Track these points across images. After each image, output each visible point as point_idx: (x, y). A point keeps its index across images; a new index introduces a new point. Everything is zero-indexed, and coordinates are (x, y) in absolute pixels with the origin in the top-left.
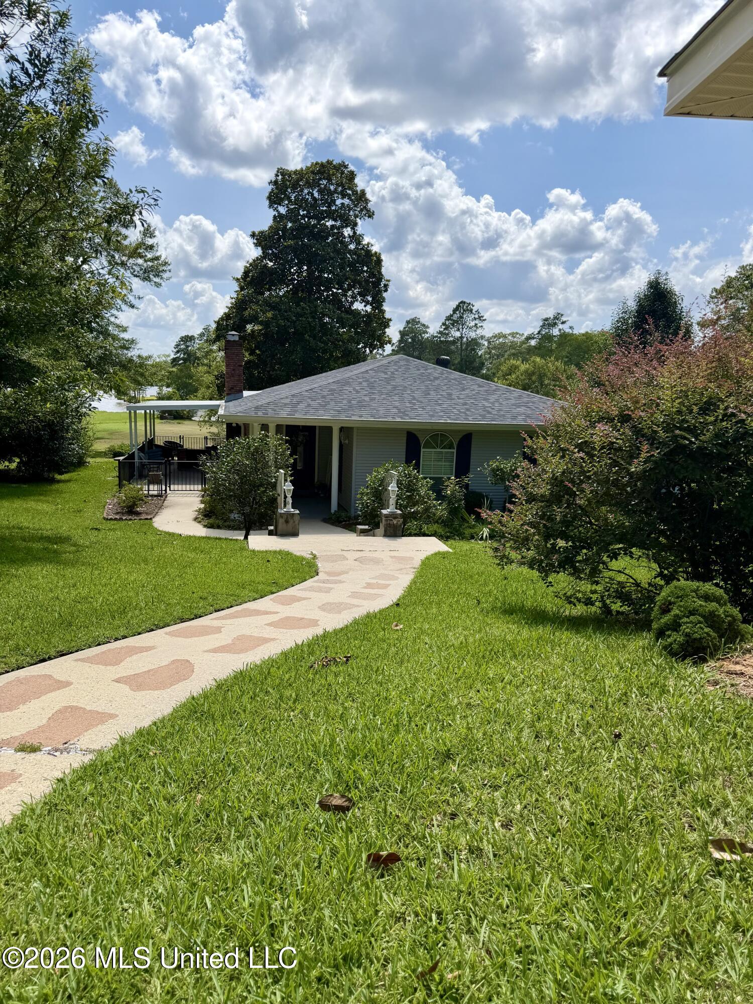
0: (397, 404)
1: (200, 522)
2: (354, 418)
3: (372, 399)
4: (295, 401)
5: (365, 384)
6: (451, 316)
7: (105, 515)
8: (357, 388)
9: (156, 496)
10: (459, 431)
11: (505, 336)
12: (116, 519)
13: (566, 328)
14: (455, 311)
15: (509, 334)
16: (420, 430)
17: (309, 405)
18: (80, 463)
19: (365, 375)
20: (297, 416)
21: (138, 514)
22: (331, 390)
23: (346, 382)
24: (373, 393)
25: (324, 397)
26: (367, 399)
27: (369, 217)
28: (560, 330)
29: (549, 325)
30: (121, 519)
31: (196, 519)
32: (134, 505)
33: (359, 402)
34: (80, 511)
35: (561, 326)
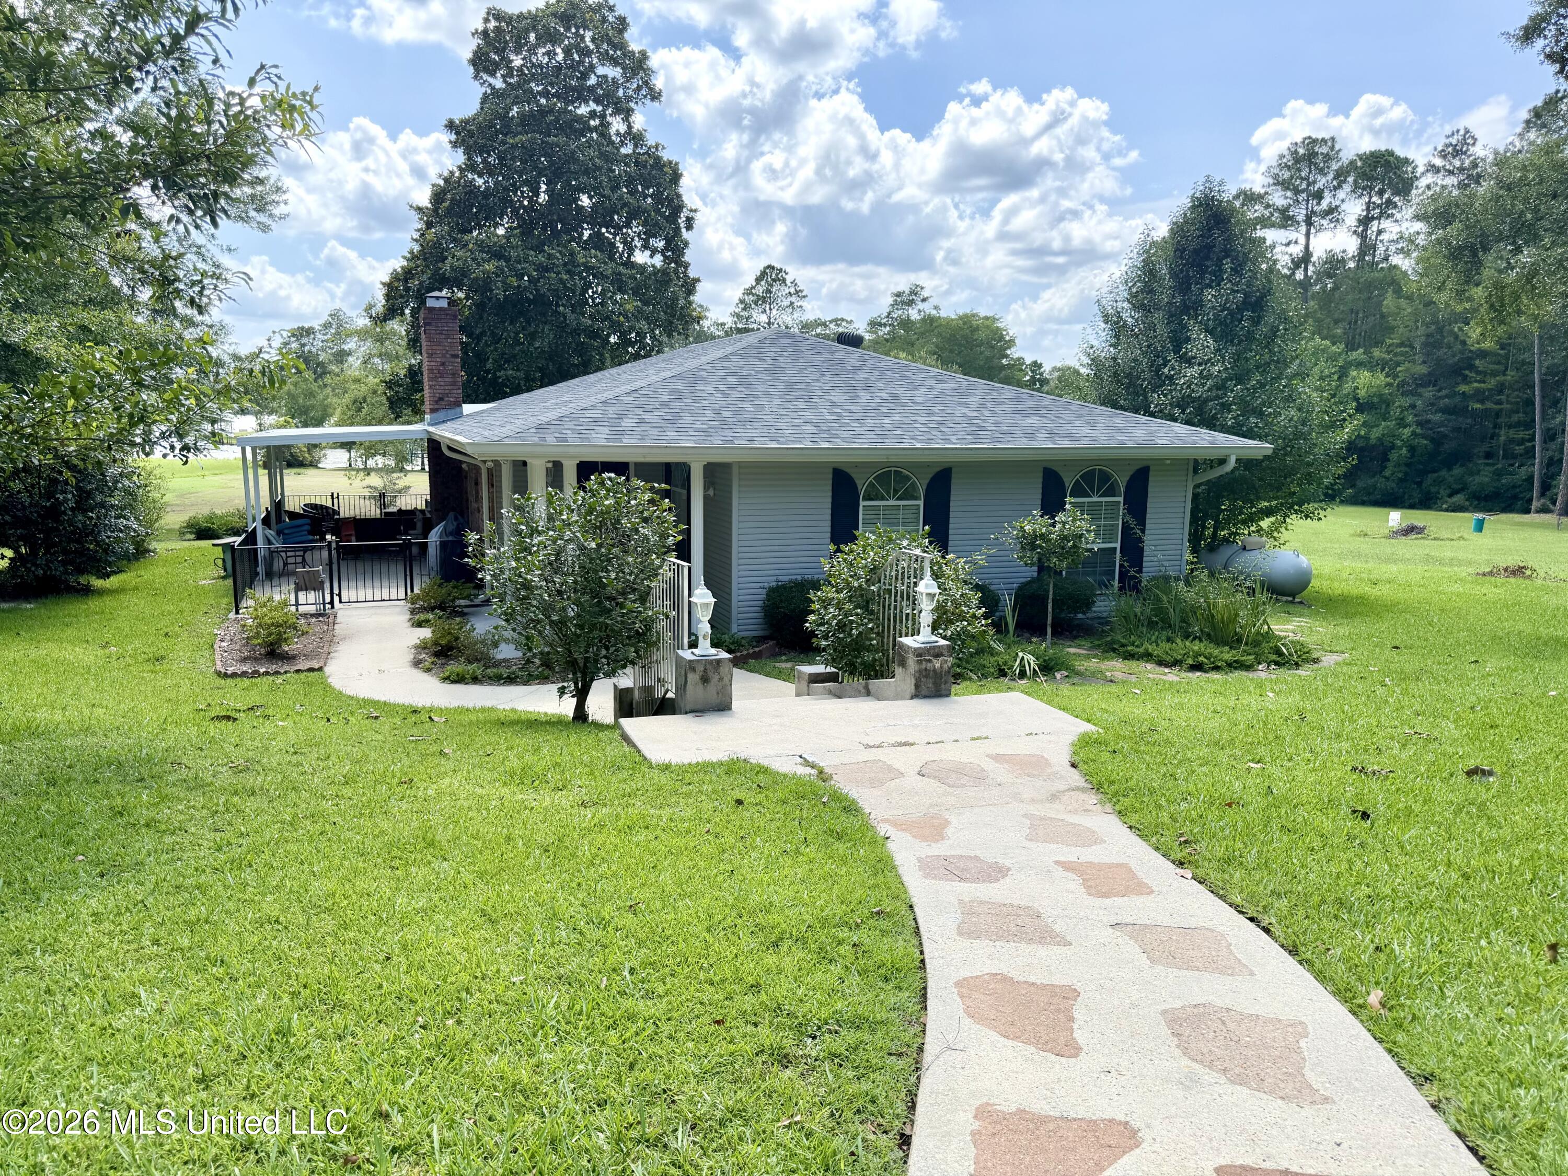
0: (808, 415)
1: (428, 670)
2: (740, 443)
3: (760, 408)
4: (611, 413)
5: (732, 380)
6: (753, 288)
7: (219, 667)
8: (722, 388)
9: (312, 615)
10: (928, 465)
11: (824, 324)
12: (244, 674)
13: (927, 308)
14: (758, 280)
15: (831, 322)
16: (856, 465)
17: (642, 421)
18: (141, 552)
19: (727, 364)
20: (626, 441)
21: (288, 658)
22: (673, 392)
23: (695, 378)
24: (757, 397)
25: (664, 404)
26: (747, 406)
27: (654, 98)
28: (920, 311)
29: (903, 303)
30: (256, 674)
31: (417, 663)
32: (280, 640)
33: (735, 413)
34: (160, 659)
35: (921, 306)
